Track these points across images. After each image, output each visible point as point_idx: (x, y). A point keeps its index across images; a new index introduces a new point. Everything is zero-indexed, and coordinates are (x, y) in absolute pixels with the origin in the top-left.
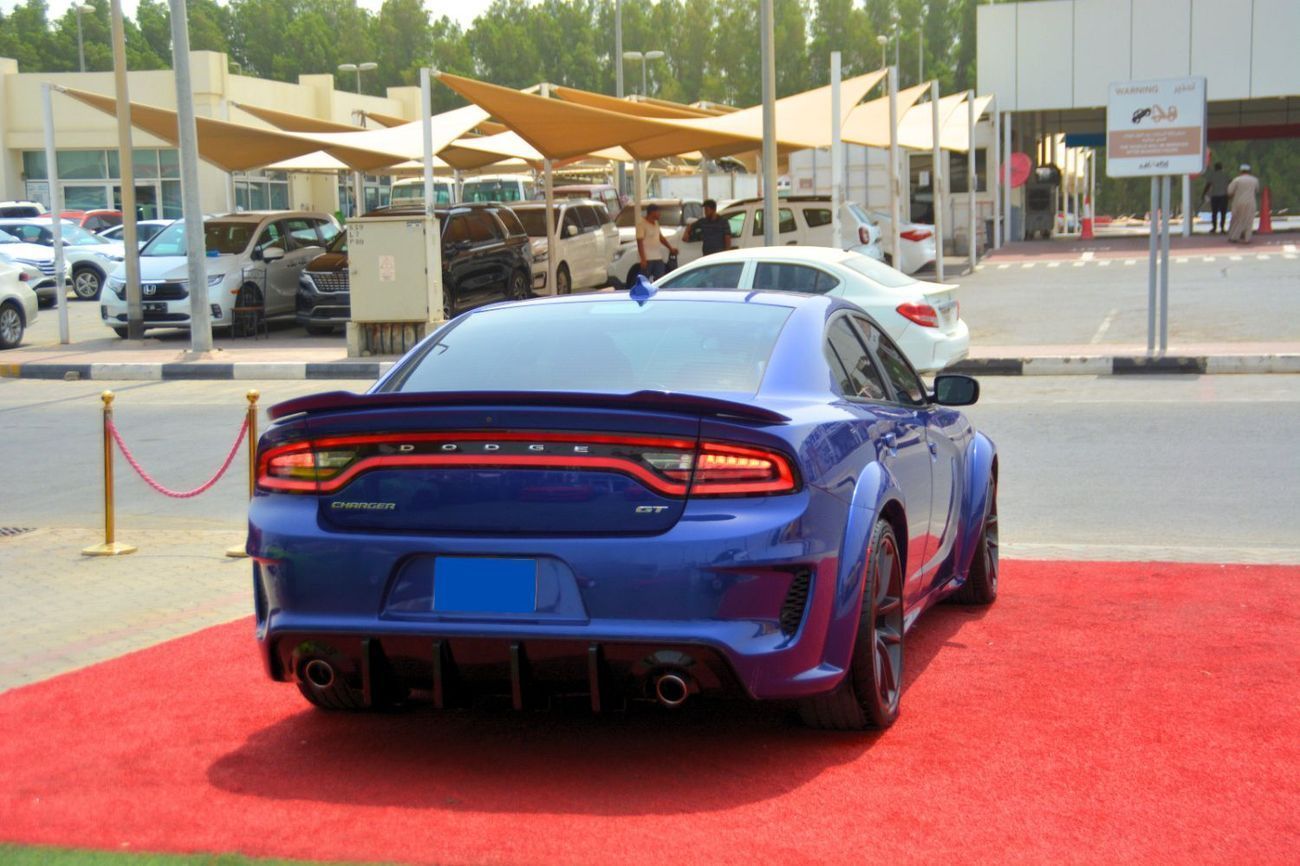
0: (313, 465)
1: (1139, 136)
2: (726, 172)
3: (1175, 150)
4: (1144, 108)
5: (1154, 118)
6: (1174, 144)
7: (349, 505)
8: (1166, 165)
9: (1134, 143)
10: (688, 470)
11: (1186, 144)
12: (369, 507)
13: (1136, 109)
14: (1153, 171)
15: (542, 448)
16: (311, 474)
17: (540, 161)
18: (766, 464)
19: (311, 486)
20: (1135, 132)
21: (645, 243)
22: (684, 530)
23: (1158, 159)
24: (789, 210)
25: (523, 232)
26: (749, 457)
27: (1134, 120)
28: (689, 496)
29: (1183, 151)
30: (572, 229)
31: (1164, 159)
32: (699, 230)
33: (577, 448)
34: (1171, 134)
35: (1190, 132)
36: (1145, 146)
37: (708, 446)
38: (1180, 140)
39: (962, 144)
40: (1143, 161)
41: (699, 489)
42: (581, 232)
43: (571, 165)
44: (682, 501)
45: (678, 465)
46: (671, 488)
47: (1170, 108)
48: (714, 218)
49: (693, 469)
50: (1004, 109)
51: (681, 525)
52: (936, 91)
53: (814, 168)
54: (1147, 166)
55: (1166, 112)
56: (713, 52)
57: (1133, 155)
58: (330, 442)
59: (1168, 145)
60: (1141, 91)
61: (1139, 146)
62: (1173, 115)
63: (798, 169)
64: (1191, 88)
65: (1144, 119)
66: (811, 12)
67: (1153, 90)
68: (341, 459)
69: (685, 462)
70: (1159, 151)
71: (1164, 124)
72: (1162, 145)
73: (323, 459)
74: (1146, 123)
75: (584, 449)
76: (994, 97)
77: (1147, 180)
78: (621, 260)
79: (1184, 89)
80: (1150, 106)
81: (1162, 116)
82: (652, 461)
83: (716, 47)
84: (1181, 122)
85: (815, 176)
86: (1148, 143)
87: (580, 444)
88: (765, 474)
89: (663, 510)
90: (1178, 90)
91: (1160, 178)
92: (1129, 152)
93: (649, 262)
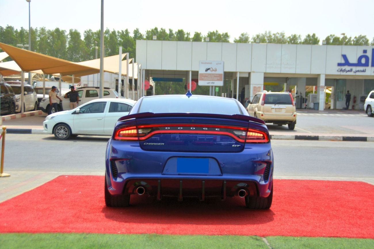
0: (136, 133)
1: (207, 75)
2: (57, 81)
3: (216, 79)
4: (208, 68)
5: (211, 71)
6: (216, 78)
7: (150, 144)
8: (214, 83)
9: (205, 77)
10: (245, 136)
11: (219, 78)
12: (156, 144)
13: (206, 68)
14: (210, 85)
15: (207, 129)
16: (137, 135)
17: (20, 71)
18: (262, 135)
19: (137, 139)
20: (206, 74)
21: (52, 98)
22: (246, 151)
23: (212, 82)
24: (96, 90)
25: (13, 92)
26: (258, 133)
27: (206, 71)
28: (245, 143)
29: (218, 80)
30: (26, 93)
31: (214, 82)
32: (69, 95)
33: (216, 129)
34: (215, 75)
35: (220, 75)
36: (209, 78)
37: (249, 130)
38: (217, 77)
39: (136, 77)
40: (208, 82)
41: (247, 141)
42: (28, 94)
43: (12, 75)
44: (244, 144)
45: (242, 134)
46: (241, 140)
47: (215, 68)
48: (74, 91)
49: (246, 136)
50: (143, 69)
51: (245, 150)
52: (133, 61)
53: (88, 81)
54: (209, 83)
55: (214, 69)
56: (38, 47)
57: (205, 80)
58: (142, 127)
59: (215, 78)
60: (208, 63)
61: (207, 78)
62: (216, 70)
63: (83, 81)
64: (220, 64)
65: (208, 71)
66: (68, 39)
67: (211, 63)
68: (146, 131)
69: (244, 134)
70: (212, 79)
71: (213, 72)
72: (213, 78)
73: (140, 131)
74: (209, 72)
75: (218, 129)
76: (141, 65)
77: (209, 87)
78: (44, 102)
79: (219, 64)
80: (210, 68)
81: (213, 70)
82: (236, 133)
83: (39, 46)
84: (217, 72)
85: (88, 83)
86: (209, 77)
87: (217, 128)
88: (262, 138)
89: (239, 146)
90: (217, 64)
91: (212, 86)
92: (204, 79)
93: (52, 103)
